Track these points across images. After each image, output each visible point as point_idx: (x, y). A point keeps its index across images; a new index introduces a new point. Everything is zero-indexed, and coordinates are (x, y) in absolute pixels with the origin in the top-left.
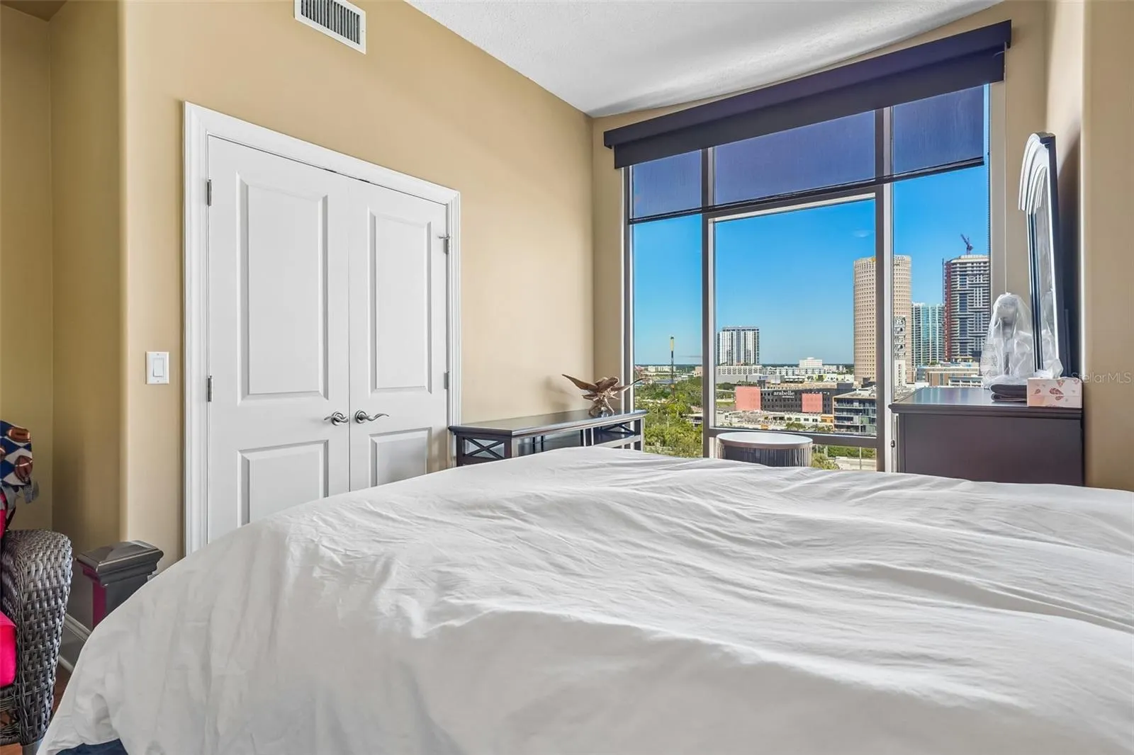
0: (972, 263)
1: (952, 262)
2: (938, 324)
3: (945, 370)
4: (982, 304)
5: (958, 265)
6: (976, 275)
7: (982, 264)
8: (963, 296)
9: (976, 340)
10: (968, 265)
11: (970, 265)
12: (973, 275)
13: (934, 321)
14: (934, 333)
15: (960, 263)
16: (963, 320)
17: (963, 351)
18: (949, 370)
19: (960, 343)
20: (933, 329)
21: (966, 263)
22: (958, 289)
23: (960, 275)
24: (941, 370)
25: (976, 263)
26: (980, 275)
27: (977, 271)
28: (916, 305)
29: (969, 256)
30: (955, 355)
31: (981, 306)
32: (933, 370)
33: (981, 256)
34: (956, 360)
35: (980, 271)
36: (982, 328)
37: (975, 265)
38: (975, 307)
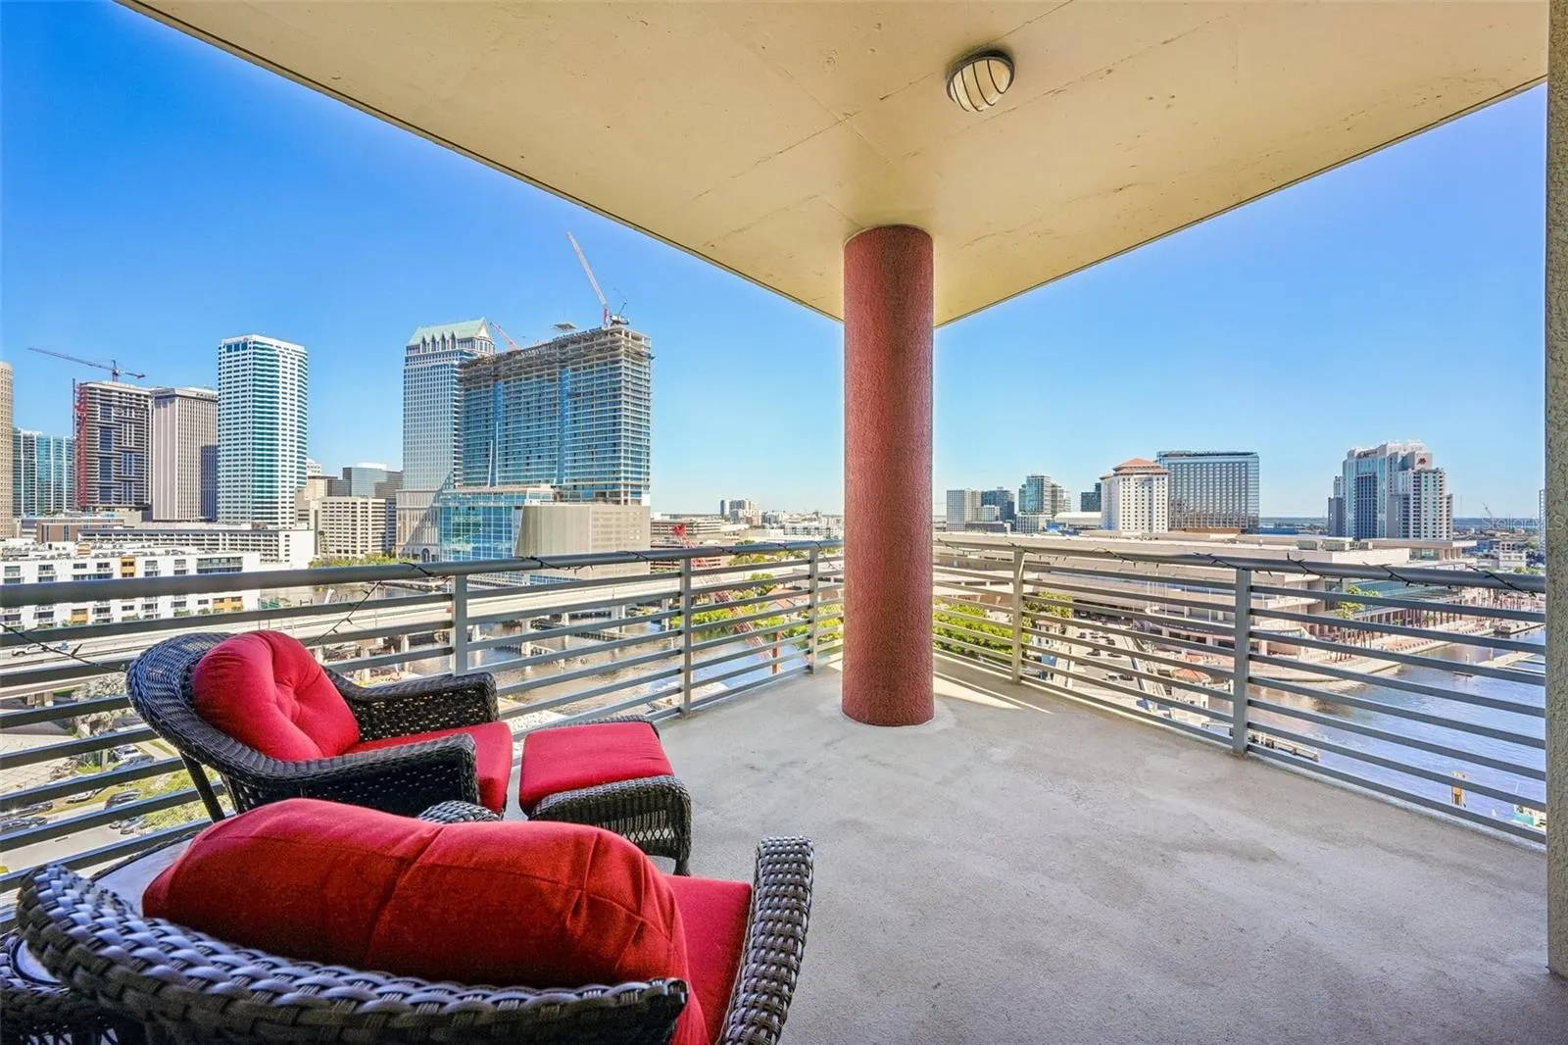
0: (120, 393)
1: (89, 385)
2: (65, 461)
3: (72, 521)
4: (133, 443)
5: (98, 391)
6: (126, 407)
7: (134, 396)
8: (106, 430)
9: (125, 485)
10: (113, 394)
11: (117, 394)
12: (119, 406)
13: (59, 457)
14: (60, 474)
15: (101, 390)
16: (106, 461)
17: (105, 497)
18: (79, 521)
19: (100, 487)
20: (58, 469)
21: (110, 391)
22: (99, 420)
23: (101, 404)
24: (66, 521)
25: (126, 394)
26: (131, 408)
27: (127, 403)
28: (24, 432)
29: (115, 383)
30: (93, 502)
31: (133, 446)
32: (52, 521)
33: (132, 386)
34: (94, 508)
35: (131, 403)
36: (133, 472)
37: (124, 395)
38: (123, 445)
